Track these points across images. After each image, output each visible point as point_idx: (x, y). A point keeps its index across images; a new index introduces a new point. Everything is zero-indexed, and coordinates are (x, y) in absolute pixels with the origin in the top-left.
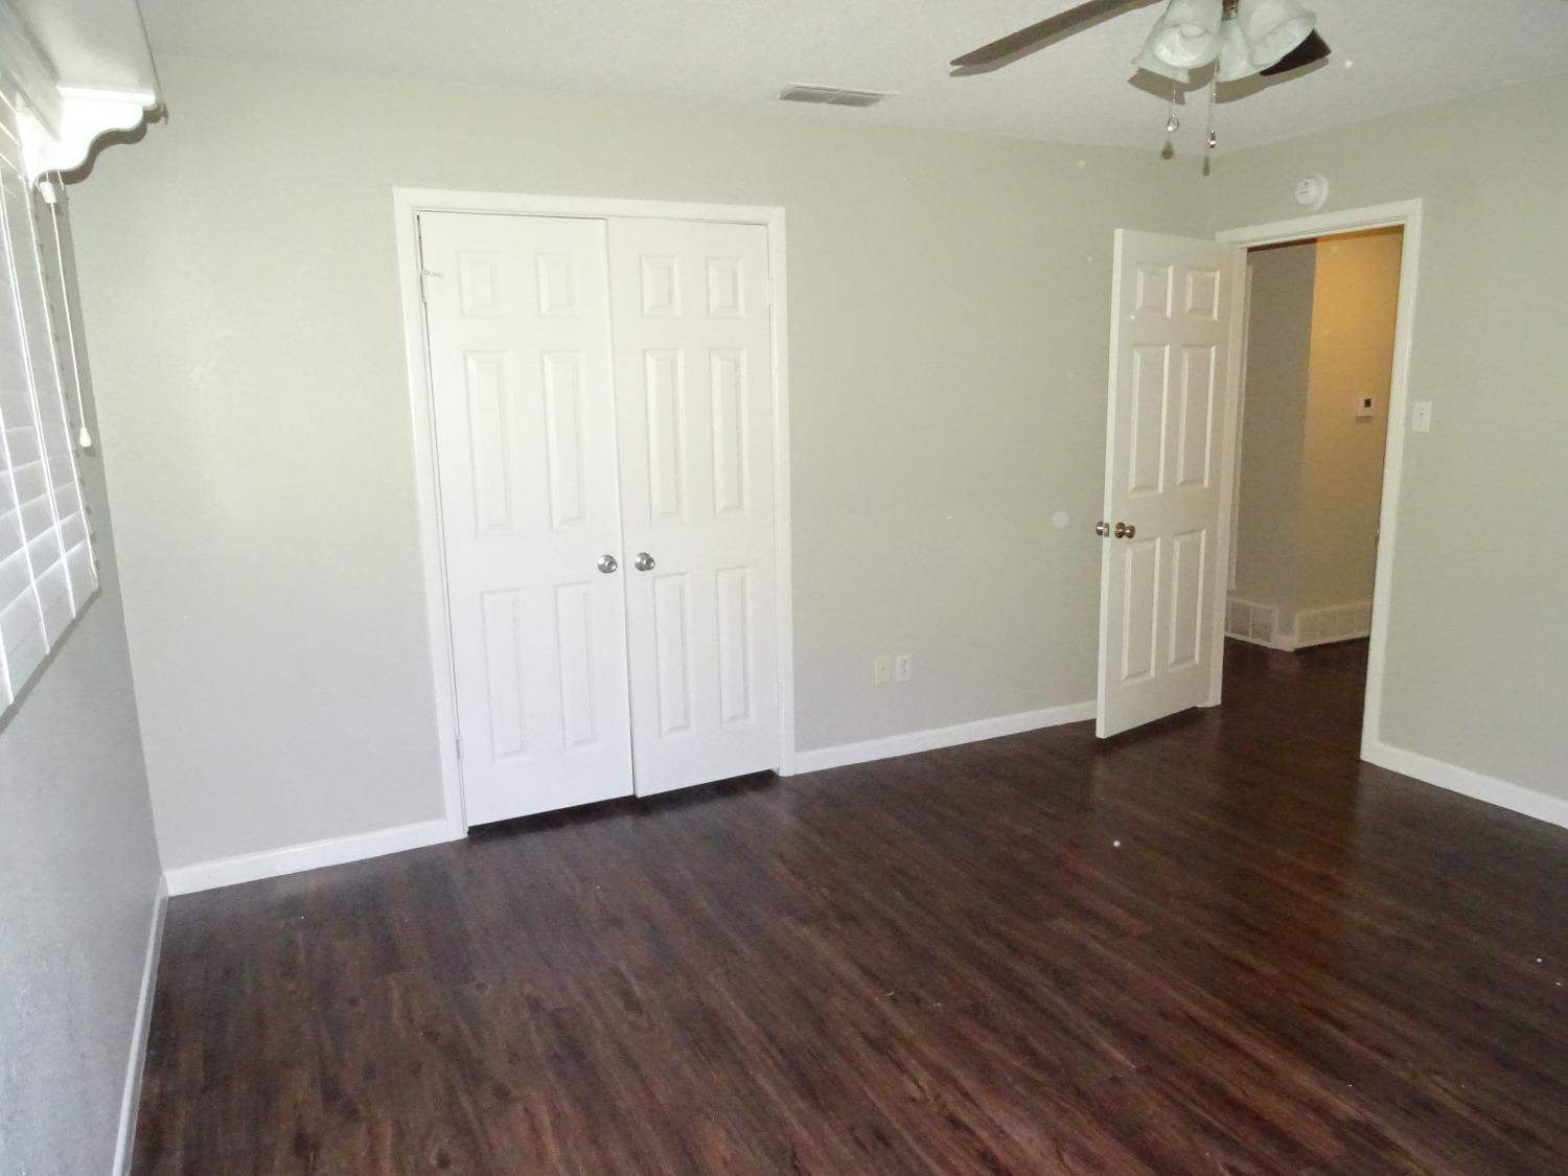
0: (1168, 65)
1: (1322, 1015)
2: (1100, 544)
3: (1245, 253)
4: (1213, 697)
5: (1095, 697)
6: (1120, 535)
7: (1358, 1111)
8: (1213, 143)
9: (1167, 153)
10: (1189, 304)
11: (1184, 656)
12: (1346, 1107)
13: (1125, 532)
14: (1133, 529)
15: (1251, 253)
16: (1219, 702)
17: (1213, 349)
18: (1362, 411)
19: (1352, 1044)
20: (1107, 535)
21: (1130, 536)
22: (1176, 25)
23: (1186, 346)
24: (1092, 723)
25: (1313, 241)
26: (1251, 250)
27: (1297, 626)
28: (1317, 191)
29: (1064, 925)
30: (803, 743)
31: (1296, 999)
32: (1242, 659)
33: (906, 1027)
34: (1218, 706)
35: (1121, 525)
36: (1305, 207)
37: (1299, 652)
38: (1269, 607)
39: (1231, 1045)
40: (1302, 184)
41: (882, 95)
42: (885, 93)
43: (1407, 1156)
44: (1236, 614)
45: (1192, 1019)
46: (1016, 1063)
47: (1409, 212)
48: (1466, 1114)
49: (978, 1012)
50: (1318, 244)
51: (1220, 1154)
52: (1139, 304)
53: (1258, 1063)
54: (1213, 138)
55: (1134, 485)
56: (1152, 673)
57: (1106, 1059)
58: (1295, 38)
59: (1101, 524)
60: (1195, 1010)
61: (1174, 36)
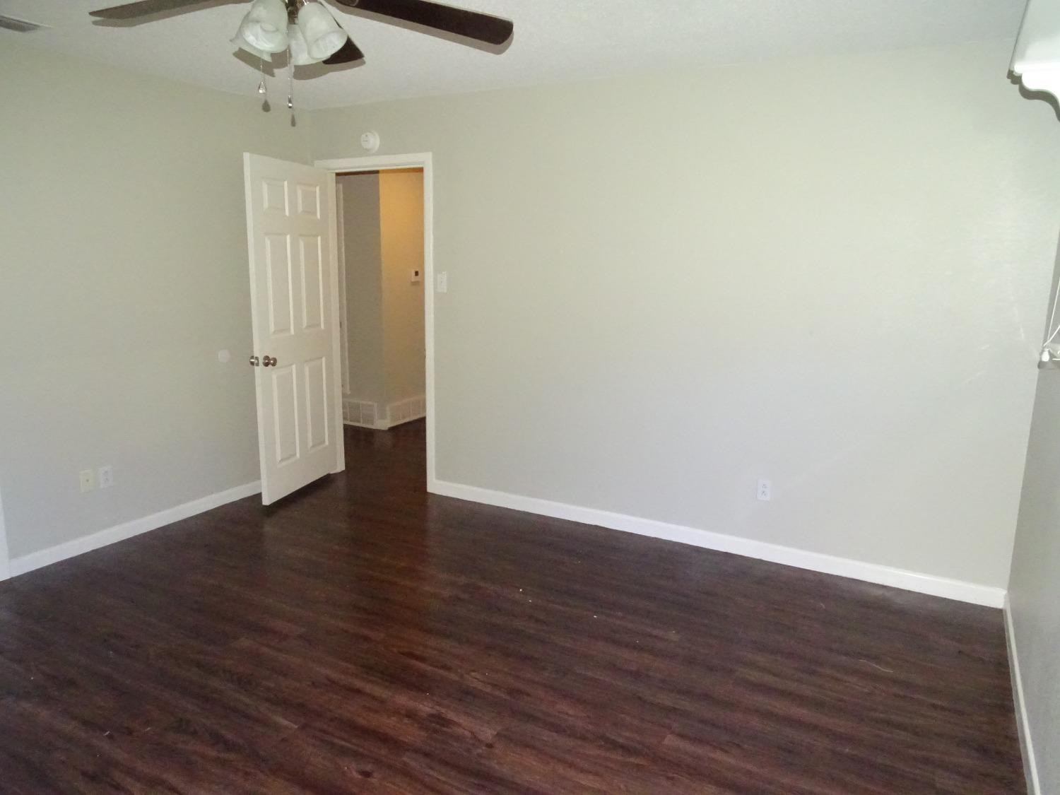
0: (255, 48)
1: (412, 655)
2: (253, 371)
3: (334, 175)
4: (340, 466)
5: (259, 478)
6: (266, 365)
7: (432, 708)
8: (290, 105)
9: (266, 107)
10: (300, 209)
11: (319, 441)
12: (426, 708)
13: (269, 362)
14: (275, 360)
15: (339, 177)
16: (343, 468)
17: (319, 238)
18: (414, 278)
19: (429, 668)
20: (258, 365)
21: (274, 365)
22: (258, 22)
23: (301, 235)
24: (259, 496)
25: (377, 172)
26: (338, 174)
27: (388, 413)
28: (374, 141)
29: (245, 642)
30: (14, 553)
31: (395, 650)
32: (357, 438)
33: (120, 755)
34: (343, 471)
35: (267, 358)
36: (368, 150)
37: (392, 429)
38: (370, 403)
39: (359, 692)
40: (364, 136)
41: (39, 26)
42: (41, 25)
43: (459, 725)
44: (349, 409)
45: (333, 682)
46: (212, 753)
47: (424, 159)
48: (488, 689)
49: (182, 726)
50: (381, 175)
51: (354, 765)
52: (266, 205)
53: (374, 698)
54: (290, 102)
55: (273, 330)
56: (298, 455)
57: (278, 728)
58: (337, 44)
59: (252, 357)
60: (335, 675)
61: (257, 28)
